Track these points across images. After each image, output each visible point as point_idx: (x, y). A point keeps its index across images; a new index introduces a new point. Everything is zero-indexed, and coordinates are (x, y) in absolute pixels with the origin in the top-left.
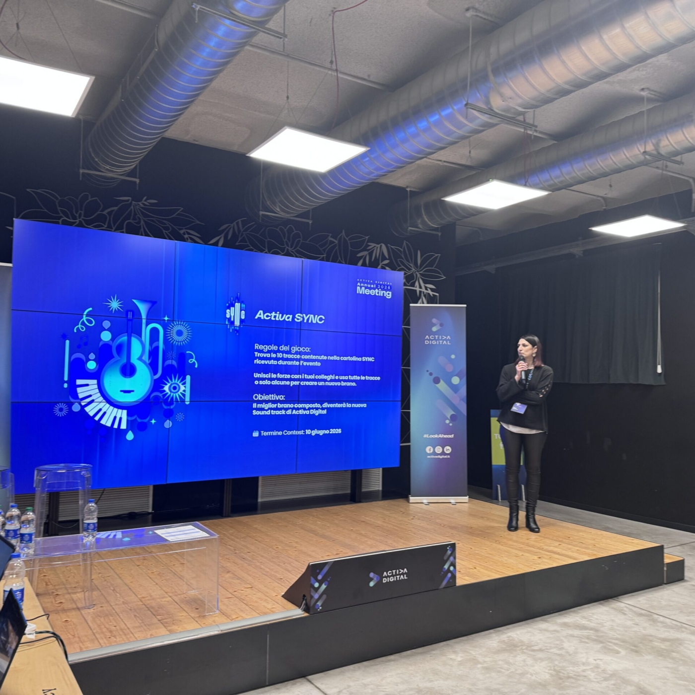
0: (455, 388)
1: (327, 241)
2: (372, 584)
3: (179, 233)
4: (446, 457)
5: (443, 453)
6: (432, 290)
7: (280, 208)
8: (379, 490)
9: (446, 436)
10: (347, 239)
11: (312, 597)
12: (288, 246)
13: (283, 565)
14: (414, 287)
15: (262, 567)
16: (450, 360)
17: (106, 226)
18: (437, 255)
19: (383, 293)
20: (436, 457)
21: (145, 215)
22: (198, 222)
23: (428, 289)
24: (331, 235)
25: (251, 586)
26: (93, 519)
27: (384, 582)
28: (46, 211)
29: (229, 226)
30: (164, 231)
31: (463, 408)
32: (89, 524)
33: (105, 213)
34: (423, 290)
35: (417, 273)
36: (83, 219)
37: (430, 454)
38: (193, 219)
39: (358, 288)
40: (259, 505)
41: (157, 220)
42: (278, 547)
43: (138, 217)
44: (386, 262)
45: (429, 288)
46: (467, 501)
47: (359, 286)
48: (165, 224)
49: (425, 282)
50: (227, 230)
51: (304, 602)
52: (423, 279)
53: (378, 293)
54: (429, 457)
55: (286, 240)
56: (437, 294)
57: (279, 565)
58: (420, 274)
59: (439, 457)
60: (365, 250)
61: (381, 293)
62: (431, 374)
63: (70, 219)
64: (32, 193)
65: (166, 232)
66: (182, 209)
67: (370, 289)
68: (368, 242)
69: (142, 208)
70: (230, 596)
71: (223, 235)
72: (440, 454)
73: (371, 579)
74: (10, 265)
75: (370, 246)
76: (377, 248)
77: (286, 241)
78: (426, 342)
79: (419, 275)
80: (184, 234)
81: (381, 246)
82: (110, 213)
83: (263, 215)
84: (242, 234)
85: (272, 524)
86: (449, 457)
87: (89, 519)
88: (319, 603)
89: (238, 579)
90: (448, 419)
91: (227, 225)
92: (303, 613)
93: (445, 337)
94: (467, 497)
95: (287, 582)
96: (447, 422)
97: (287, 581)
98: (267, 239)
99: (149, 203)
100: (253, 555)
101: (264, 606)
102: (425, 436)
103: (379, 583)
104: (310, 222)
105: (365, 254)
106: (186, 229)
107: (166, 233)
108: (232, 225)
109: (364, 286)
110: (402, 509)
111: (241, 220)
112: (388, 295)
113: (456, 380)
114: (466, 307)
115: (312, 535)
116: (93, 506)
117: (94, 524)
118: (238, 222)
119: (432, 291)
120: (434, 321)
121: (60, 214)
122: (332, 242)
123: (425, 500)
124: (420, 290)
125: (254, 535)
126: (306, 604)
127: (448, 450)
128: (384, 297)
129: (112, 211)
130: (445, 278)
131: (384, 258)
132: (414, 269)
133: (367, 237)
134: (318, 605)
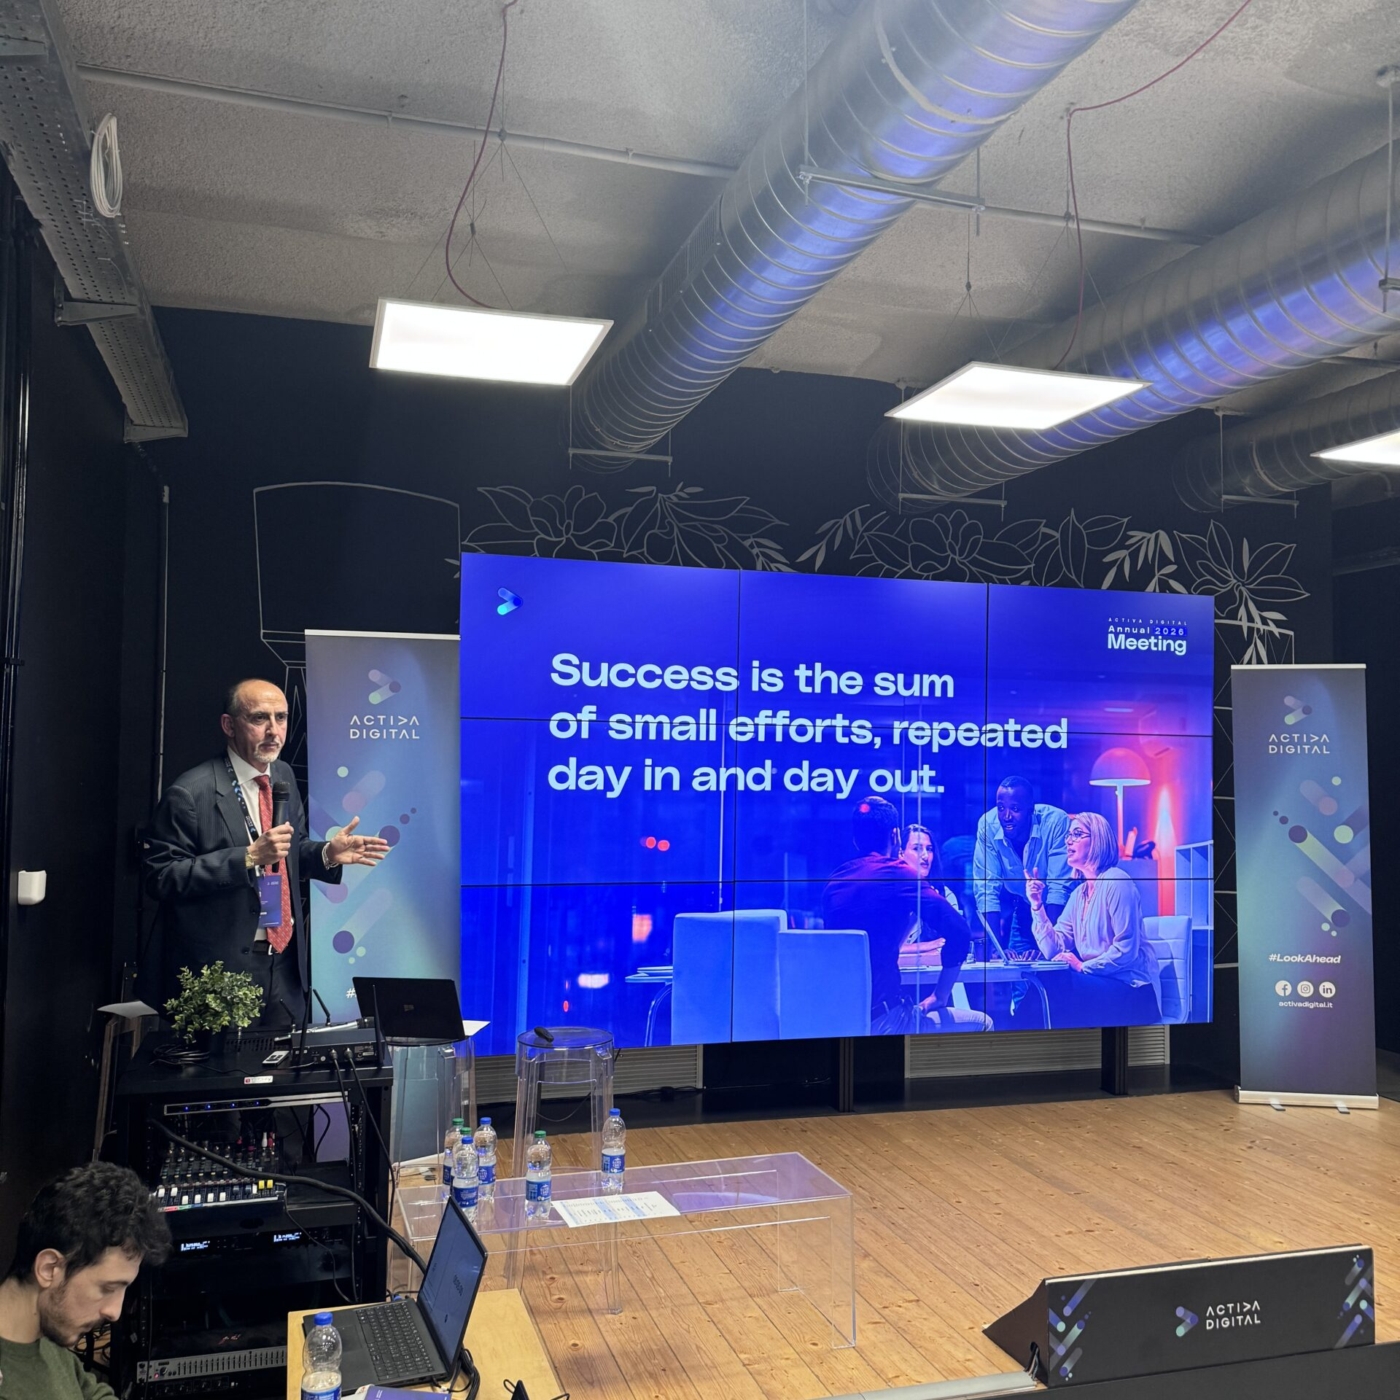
0: (1342, 853)
1: (1037, 535)
2: (1181, 1331)
3: (744, 547)
4: (1322, 1005)
5: (1316, 997)
6: (1278, 623)
7: (940, 483)
8: (1164, 1064)
9: (1322, 960)
10: (1081, 527)
11: (1052, 1351)
12: (954, 553)
13: (977, 1250)
14: (1236, 619)
15: (933, 1248)
16: (1331, 791)
17: (613, 545)
18: (1287, 546)
19: (1169, 646)
20: (1300, 1005)
21: (681, 518)
22: (777, 522)
23: (1270, 622)
24: (1044, 521)
25: (913, 1297)
27: (1208, 1328)
28: (510, 524)
29: (837, 522)
30: (715, 545)
31: (1364, 898)
34: (1258, 624)
35: (1243, 588)
36: (572, 535)
37: (1285, 999)
38: (769, 517)
39: (1111, 637)
40: (907, 1083)
41: (702, 525)
42: (961, 1200)
43: (669, 523)
44: (1171, 568)
45: (1272, 620)
46: (1376, 1106)
47: (1111, 632)
48: (716, 531)
49: (1261, 607)
50: (833, 530)
51: (1035, 1358)
52: (1255, 602)
53: (1156, 645)
54: (1281, 1004)
55: (950, 540)
56: (1291, 633)
57: (967, 1249)
58: (1248, 589)
59: (1307, 1004)
60: (1121, 546)
61: (1163, 645)
62: (1284, 820)
63: (550, 536)
64: (486, 494)
65: (719, 546)
66: (748, 498)
67: (1138, 637)
68: (1126, 530)
69: (676, 504)
70: (877, 1318)
71: (824, 542)
72: (1309, 999)
73: (1180, 1321)
74: (457, 637)
75: (1132, 537)
76: (1149, 540)
77: (950, 543)
78: (1272, 750)
79: (1245, 593)
80: (752, 546)
81: (1157, 536)
82: (618, 520)
83: (904, 499)
84: (862, 537)
85: (940, 1139)
86: (1330, 1005)
88: (1068, 1366)
89: (887, 1276)
90: (1327, 921)
91: (833, 522)
92: (1035, 1383)
93: (1317, 738)
94: (1376, 1098)
95: (989, 1294)
96: (1326, 927)
97: (988, 1290)
98: (910, 542)
99: (687, 494)
100: (912, 1216)
101: (949, 1352)
102: (1273, 957)
103: (1198, 1329)
104: (1003, 504)
105: (1123, 556)
106: (754, 537)
107: (719, 548)
108: (842, 521)
109: (1123, 633)
110: (1222, 1120)
111: (859, 510)
112: (1180, 648)
113: (1344, 835)
114: (1366, 670)
115: (1027, 1174)
118: (854, 513)
119: (1278, 626)
120: (1289, 701)
121: (533, 528)
122: (1046, 537)
123: (1275, 1098)
124: (1251, 625)
126: (1040, 1364)
127: (1328, 989)
128: (1169, 652)
129: (624, 515)
130: (1307, 595)
131: (1164, 561)
132: (1235, 581)
133: (1126, 520)
134: (1066, 1369)
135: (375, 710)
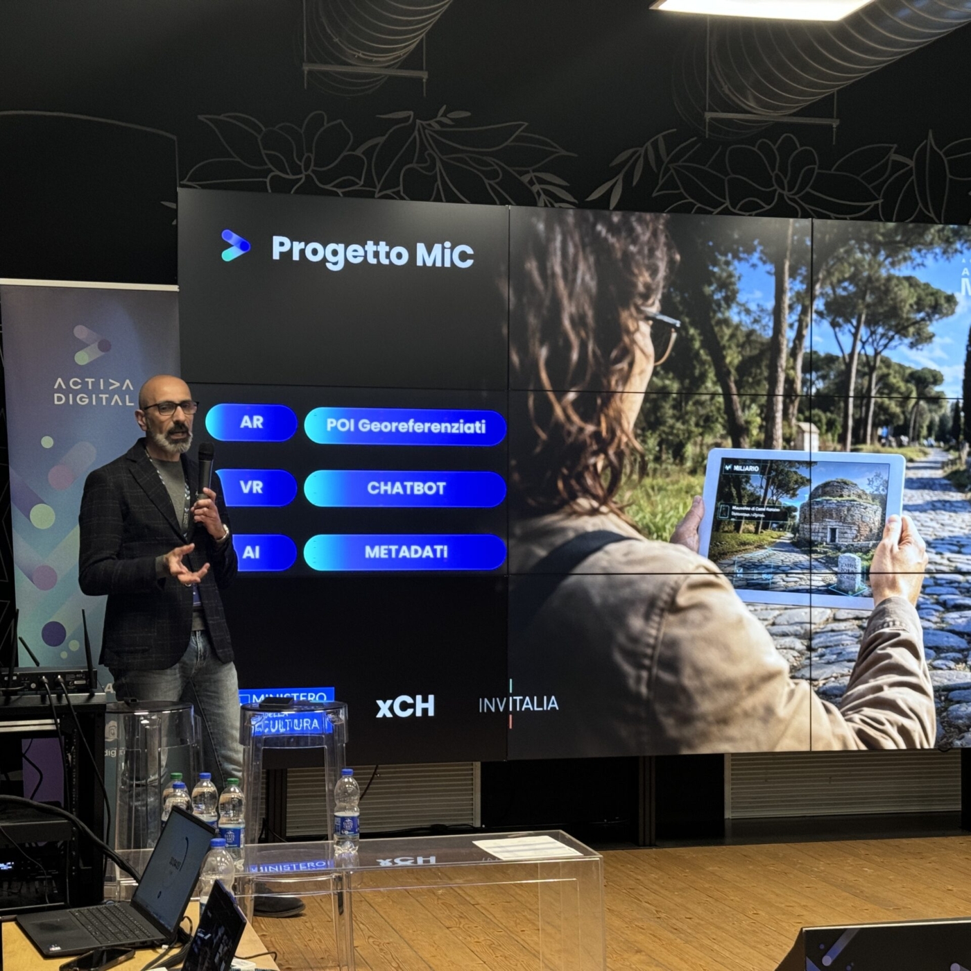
1: (886, 164)
3: (522, 184)
7: (758, 101)
10: (941, 153)
12: (783, 189)
13: (765, 949)
15: (716, 947)
17: (362, 183)
21: (444, 149)
22: (564, 153)
24: (895, 146)
26: (352, 809)
28: (238, 159)
29: (635, 153)
30: (486, 181)
32: (343, 819)
33: (359, 152)
36: (313, 171)
38: (552, 146)
40: (728, 825)
41: (471, 158)
42: (760, 912)
43: (430, 155)
48: (488, 164)
50: (631, 161)
55: (777, 171)
57: (753, 947)
63: (288, 174)
64: (208, 122)
65: (492, 182)
66: (526, 124)
69: (437, 132)
71: (620, 177)
74: (175, 288)
77: (777, 175)
80: (531, 183)
82: (369, 153)
83: (712, 119)
84: (667, 170)
85: (751, 867)
87: (344, 809)
89: (657, 966)
91: (631, 151)
98: (727, 175)
99: (452, 120)
104: (835, 123)
106: (534, 171)
107: (490, 185)
108: (642, 151)
111: (664, 136)
115: (844, 894)
116: (352, 784)
117: (352, 818)
118: (657, 140)
121: (266, 164)
122: (898, 166)
125: (707, 886)
129: (377, 145)
135: (83, 371)
